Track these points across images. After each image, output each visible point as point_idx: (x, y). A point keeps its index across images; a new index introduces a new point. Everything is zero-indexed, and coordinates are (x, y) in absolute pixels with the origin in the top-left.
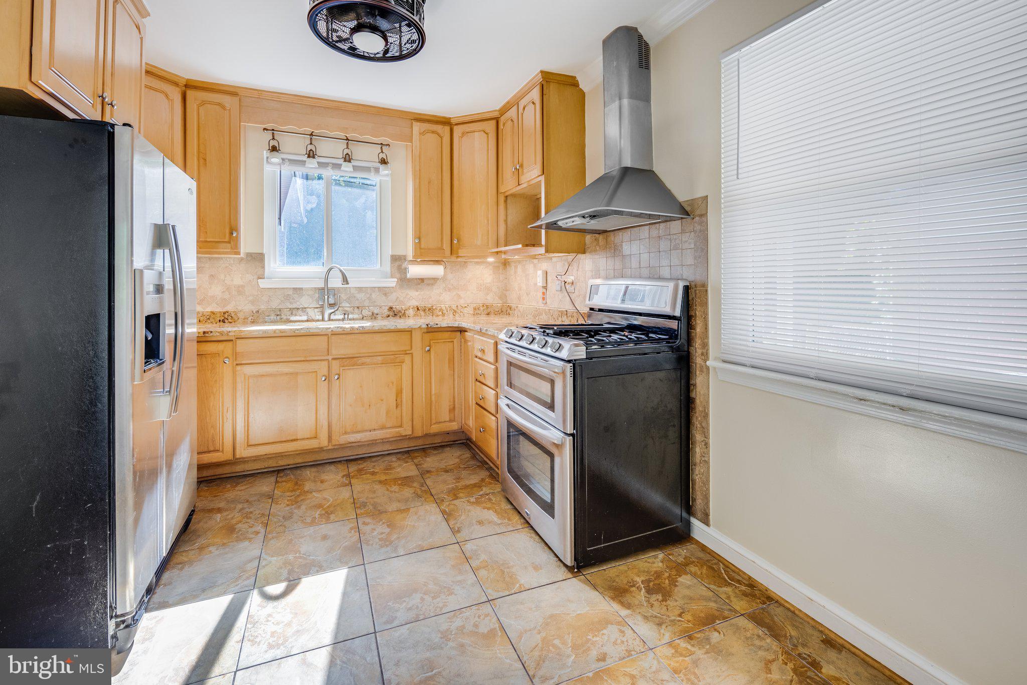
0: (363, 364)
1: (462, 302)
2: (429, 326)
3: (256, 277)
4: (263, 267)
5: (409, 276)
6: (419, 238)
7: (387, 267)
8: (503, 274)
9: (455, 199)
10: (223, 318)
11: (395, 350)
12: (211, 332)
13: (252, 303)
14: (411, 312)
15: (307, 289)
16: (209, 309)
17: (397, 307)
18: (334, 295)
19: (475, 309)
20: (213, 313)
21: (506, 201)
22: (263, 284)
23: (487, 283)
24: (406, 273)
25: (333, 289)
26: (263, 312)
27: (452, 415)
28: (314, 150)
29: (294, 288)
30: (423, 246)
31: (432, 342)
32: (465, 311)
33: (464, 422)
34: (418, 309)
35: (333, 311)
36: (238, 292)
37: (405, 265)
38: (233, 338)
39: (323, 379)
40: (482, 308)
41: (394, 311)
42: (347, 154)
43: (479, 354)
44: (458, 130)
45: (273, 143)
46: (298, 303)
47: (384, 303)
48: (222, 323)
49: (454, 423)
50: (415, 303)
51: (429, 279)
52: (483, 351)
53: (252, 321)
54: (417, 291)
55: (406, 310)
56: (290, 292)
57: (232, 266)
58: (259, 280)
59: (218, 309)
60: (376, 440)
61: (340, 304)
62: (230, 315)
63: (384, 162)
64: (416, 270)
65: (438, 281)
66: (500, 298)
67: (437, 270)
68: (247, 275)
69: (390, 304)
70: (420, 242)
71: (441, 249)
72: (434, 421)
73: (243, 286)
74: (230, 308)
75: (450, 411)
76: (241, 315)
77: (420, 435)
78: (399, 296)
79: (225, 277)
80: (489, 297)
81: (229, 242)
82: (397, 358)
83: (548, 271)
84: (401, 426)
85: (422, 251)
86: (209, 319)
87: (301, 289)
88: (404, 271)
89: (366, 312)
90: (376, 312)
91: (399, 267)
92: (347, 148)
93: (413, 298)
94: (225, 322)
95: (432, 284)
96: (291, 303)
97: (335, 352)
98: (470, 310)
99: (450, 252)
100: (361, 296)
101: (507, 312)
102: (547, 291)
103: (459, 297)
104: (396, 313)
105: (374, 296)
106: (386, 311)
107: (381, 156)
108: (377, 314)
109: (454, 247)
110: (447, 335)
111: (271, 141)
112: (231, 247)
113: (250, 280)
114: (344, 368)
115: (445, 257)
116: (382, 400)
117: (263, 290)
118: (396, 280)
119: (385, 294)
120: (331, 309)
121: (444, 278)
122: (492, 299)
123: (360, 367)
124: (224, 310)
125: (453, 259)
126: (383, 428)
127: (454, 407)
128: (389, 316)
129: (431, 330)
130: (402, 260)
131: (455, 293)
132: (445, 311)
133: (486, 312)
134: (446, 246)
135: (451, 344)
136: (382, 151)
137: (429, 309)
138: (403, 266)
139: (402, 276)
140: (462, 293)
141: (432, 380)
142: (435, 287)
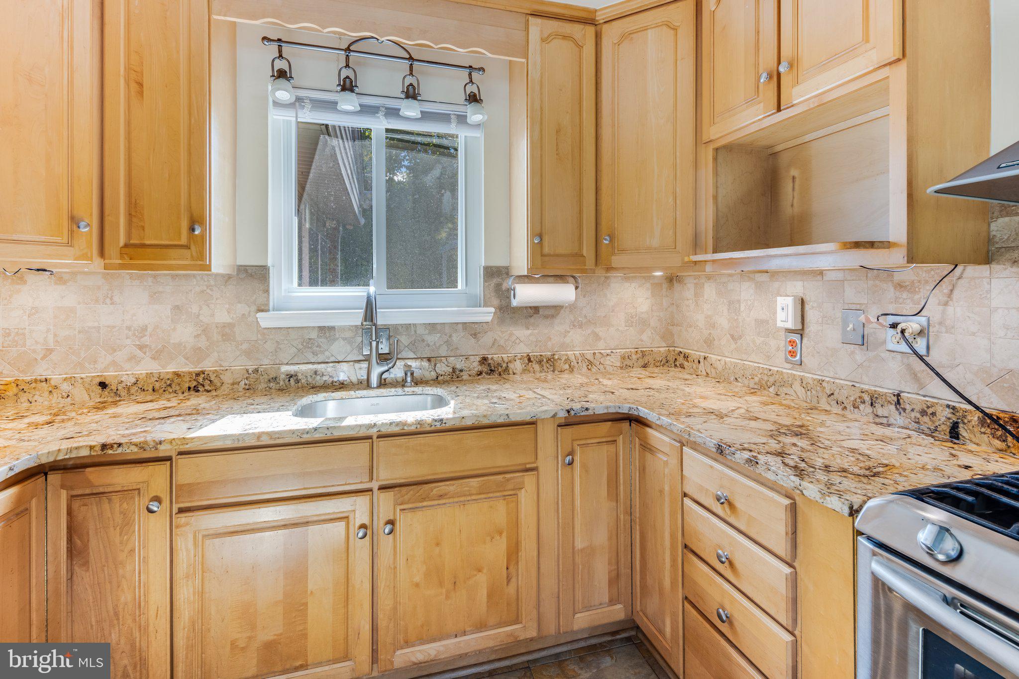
0: (441, 497)
1: (601, 346)
2: (572, 413)
3: (254, 308)
4: (267, 291)
5: (515, 303)
6: (541, 236)
7: (478, 287)
8: (667, 296)
10: (195, 383)
11: (503, 463)
12: (120, 445)
13: (248, 354)
14: (518, 366)
15: (343, 329)
16: (171, 369)
17: (496, 357)
18: (389, 337)
19: (623, 358)
20: (177, 375)
21: (715, 159)
22: (265, 320)
23: (642, 313)
24: (509, 298)
25: (387, 328)
26: (266, 370)
27: (615, 591)
28: (352, 77)
29: (319, 327)
30: (546, 250)
31: (576, 443)
32: (608, 361)
33: (639, 608)
34: (529, 360)
35: (386, 368)
36: (223, 335)
37: (508, 283)
38: (173, 454)
39: (361, 535)
40: (634, 357)
41: (489, 365)
42: (411, 85)
44: (609, 33)
45: (280, 64)
46: (327, 353)
47: (474, 350)
48: (192, 392)
49: (618, 608)
50: (523, 349)
53: (247, 387)
54: (528, 329)
55: (510, 362)
56: (314, 335)
57: (212, 290)
58: (259, 315)
59: (187, 367)
60: (468, 653)
61: (397, 355)
62: (207, 378)
63: (474, 99)
64: (525, 294)
65: (562, 311)
66: (663, 337)
67: (564, 293)
68: (239, 305)
69: (483, 352)
70: (541, 242)
71: (579, 254)
72: (579, 606)
73: (231, 326)
74: (208, 366)
75: (611, 583)
76: (227, 378)
78: (498, 339)
79: (201, 308)
80: (644, 337)
81: (187, 247)
82: (508, 480)
83: (807, 299)
84: (515, 621)
85: (546, 259)
86: (170, 385)
87: (332, 328)
88: (508, 294)
89: (442, 368)
90: (458, 366)
91: (498, 289)
92: (411, 74)
93: (522, 340)
94: (198, 391)
95: (553, 316)
96: (315, 354)
97: (385, 475)
98: (615, 360)
99: (594, 261)
100: (432, 339)
101: (677, 363)
102: (805, 340)
103: (597, 337)
104: (493, 368)
105: (455, 338)
106: (476, 364)
107: (470, 88)
108: (461, 371)
109: (603, 251)
111: (277, 61)
112: (192, 256)
113: (244, 315)
114: (402, 507)
115: (582, 270)
116: (479, 569)
117: (265, 331)
118: (492, 310)
119: (475, 335)
120: (383, 365)
121: (572, 307)
122: (652, 341)
123: (436, 502)
124: (198, 369)
125: (599, 271)
126: (482, 626)
127: (618, 575)
128: (480, 373)
129: (574, 420)
130: (505, 276)
131: (589, 331)
132: (574, 363)
133: (641, 362)
134: (588, 251)
135: (612, 448)
136: (471, 81)
137: (548, 360)
138: (505, 286)
139: (503, 302)
140: (601, 331)
141: (576, 519)
142: (557, 321)
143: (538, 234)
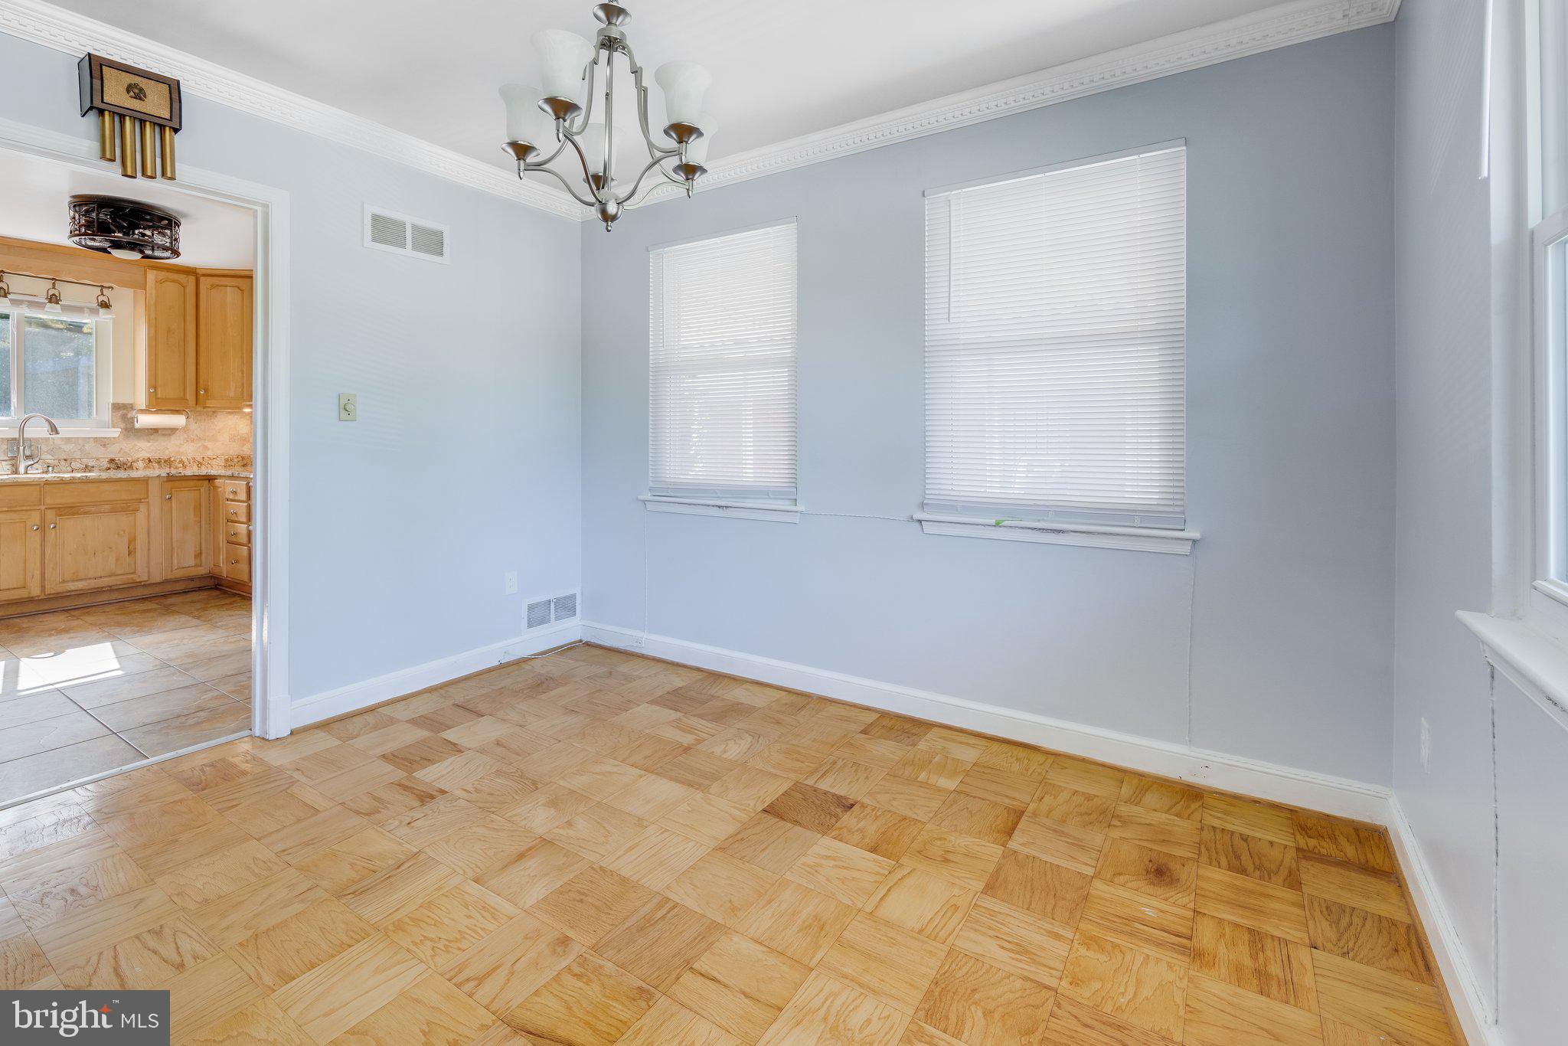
1: (210, 453)
2: (171, 475)
5: (137, 426)
6: (155, 388)
7: (107, 415)
9: (202, 349)
11: (126, 498)
14: (140, 464)
17: (121, 458)
18: (33, 446)
19: (227, 460)
23: (243, 435)
24: (133, 423)
25: (33, 439)
27: (199, 560)
28: (5, 288)
30: (159, 396)
31: (173, 490)
32: (214, 462)
33: (213, 565)
34: (150, 461)
35: (31, 463)
37: (131, 414)
39: (35, 529)
40: (236, 460)
41: (116, 463)
42: (53, 294)
43: (231, 497)
44: (205, 283)
47: (104, 455)
49: (201, 568)
50: (145, 455)
51: (165, 429)
52: (235, 493)
54: (149, 442)
55: (134, 462)
60: (102, 588)
61: (41, 456)
63: (105, 305)
64: (145, 420)
65: (176, 432)
67: (179, 420)
69: (113, 456)
70: (155, 391)
71: (184, 399)
72: (175, 567)
75: (196, 556)
77: (158, 580)
78: (124, 448)
80: (245, 449)
82: (129, 506)
84: (134, 573)
85: (159, 400)
88: (132, 420)
89: (76, 465)
90: (91, 463)
91: (124, 417)
92: (54, 288)
93: (144, 449)
95: (170, 435)
97: (48, 502)
98: (221, 461)
99: (194, 402)
100: (70, 447)
103: (206, 448)
104: (120, 465)
105: (87, 447)
106: (105, 462)
107: (101, 298)
108: (94, 466)
109: (201, 397)
110: (192, 483)
114: (61, 517)
115: (187, 408)
116: (110, 548)
118: (119, 430)
119: (104, 445)
120: (30, 460)
121: (185, 429)
123: (82, 516)
125: (199, 408)
126: (112, 575)
127: (201, 552)
128: (111, 467)
129: (170, 478)
130: (129, 409)
131: (200, 444)
132: (187, 463)
133: (241, 463)
134: (190, 396)
135: (197, 493)
136: (102, 294)
137: (165, 461)
138: (129, 416)
139: (128, 426)
140: (209, 444)
141: (173, 528)
142: (173, 438)
143: (153, 385)
